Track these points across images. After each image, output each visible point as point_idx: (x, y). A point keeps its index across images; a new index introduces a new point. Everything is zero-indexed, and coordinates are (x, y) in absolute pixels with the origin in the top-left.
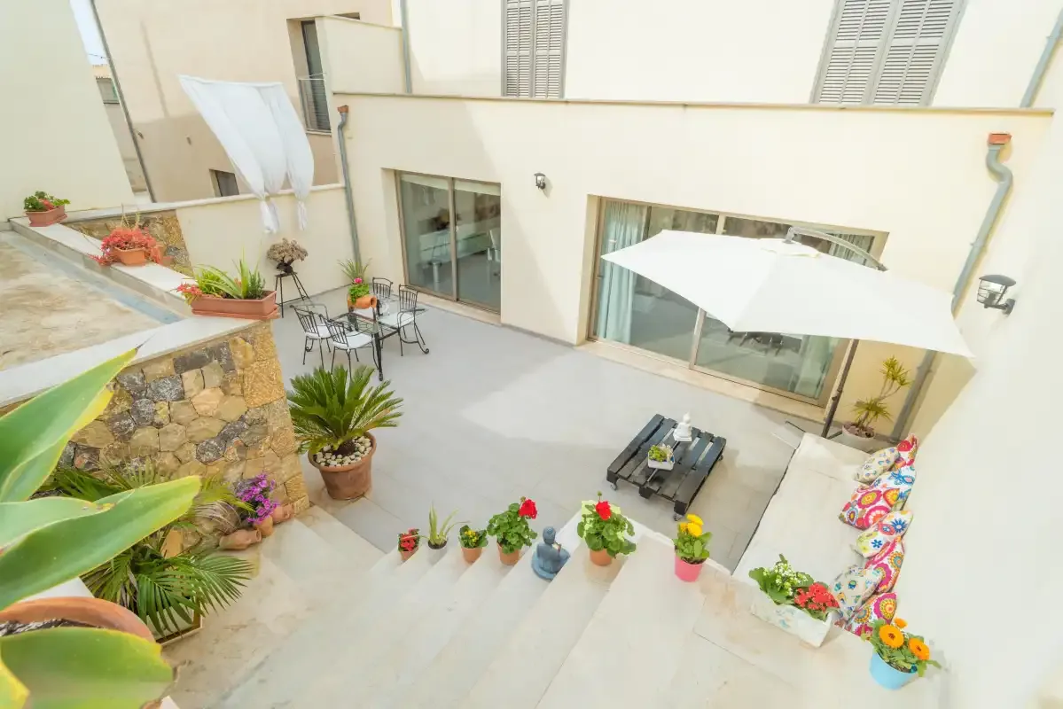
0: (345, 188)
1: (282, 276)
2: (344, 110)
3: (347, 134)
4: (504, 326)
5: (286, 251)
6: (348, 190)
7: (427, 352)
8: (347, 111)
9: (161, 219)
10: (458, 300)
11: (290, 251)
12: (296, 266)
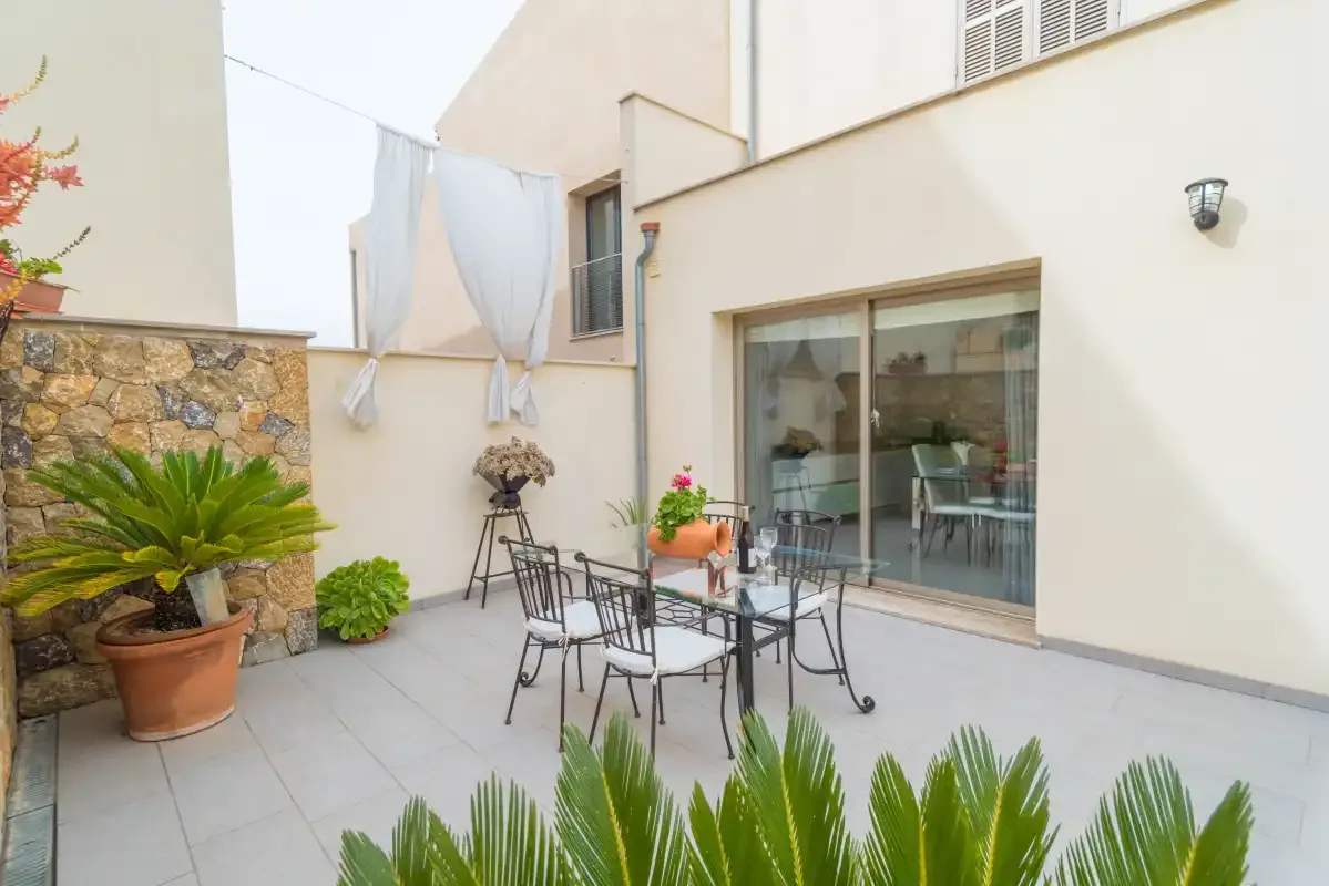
0: (635, 368)
1: (495, 516)
2: (651, 230)
3: (651, 271)
4: (1047, 644)
5: (515, 455)
6: (639, 372)
7: (868, 706)
8: (656, 231)
9: (269, 352)
10: (871, 582)
11: (522, 460)
12: (527, 492)
